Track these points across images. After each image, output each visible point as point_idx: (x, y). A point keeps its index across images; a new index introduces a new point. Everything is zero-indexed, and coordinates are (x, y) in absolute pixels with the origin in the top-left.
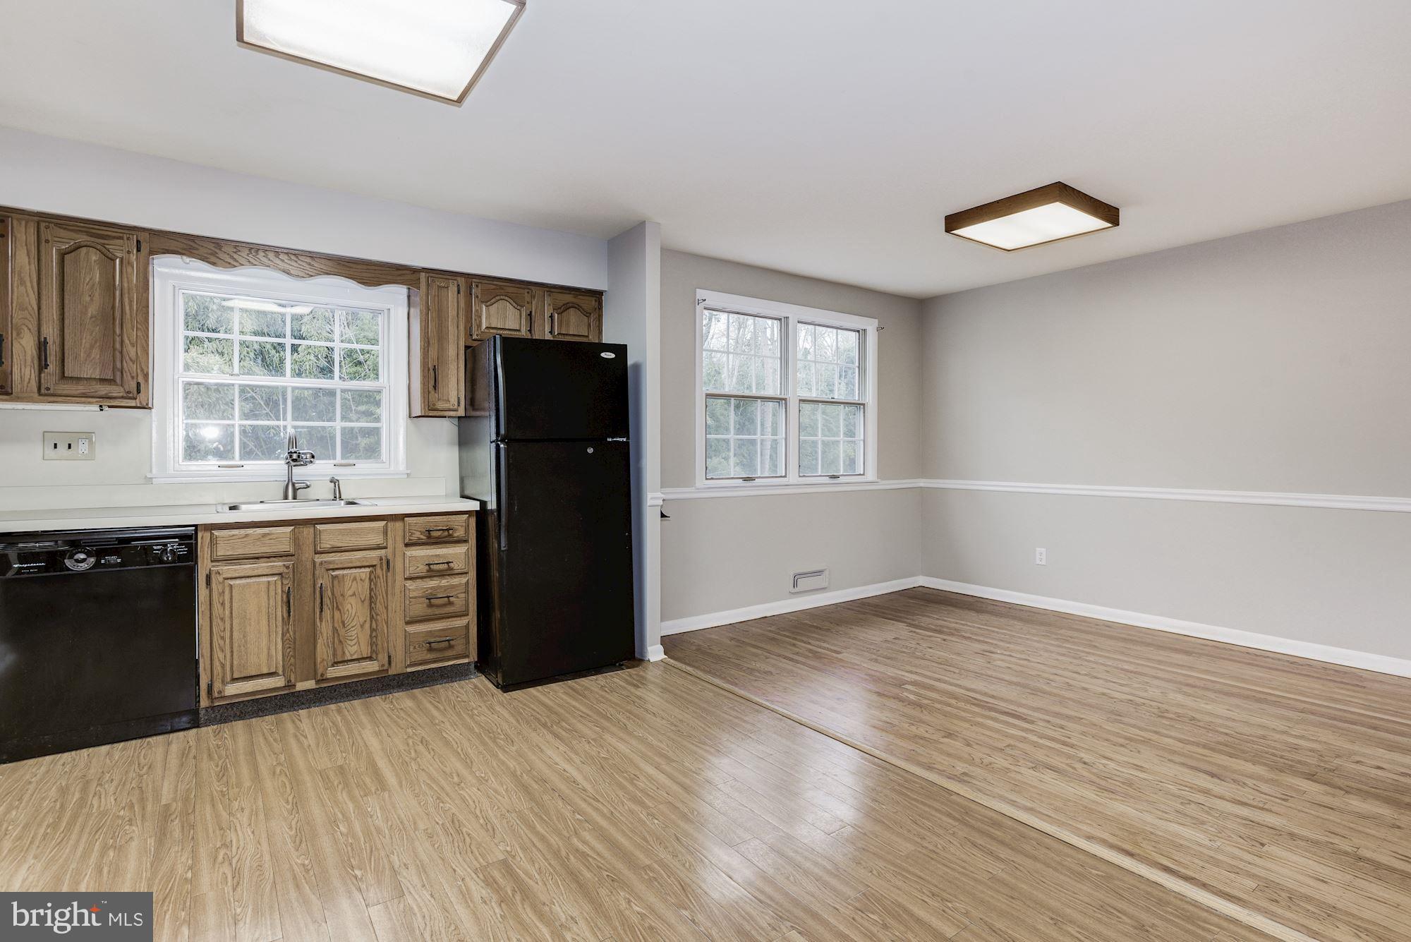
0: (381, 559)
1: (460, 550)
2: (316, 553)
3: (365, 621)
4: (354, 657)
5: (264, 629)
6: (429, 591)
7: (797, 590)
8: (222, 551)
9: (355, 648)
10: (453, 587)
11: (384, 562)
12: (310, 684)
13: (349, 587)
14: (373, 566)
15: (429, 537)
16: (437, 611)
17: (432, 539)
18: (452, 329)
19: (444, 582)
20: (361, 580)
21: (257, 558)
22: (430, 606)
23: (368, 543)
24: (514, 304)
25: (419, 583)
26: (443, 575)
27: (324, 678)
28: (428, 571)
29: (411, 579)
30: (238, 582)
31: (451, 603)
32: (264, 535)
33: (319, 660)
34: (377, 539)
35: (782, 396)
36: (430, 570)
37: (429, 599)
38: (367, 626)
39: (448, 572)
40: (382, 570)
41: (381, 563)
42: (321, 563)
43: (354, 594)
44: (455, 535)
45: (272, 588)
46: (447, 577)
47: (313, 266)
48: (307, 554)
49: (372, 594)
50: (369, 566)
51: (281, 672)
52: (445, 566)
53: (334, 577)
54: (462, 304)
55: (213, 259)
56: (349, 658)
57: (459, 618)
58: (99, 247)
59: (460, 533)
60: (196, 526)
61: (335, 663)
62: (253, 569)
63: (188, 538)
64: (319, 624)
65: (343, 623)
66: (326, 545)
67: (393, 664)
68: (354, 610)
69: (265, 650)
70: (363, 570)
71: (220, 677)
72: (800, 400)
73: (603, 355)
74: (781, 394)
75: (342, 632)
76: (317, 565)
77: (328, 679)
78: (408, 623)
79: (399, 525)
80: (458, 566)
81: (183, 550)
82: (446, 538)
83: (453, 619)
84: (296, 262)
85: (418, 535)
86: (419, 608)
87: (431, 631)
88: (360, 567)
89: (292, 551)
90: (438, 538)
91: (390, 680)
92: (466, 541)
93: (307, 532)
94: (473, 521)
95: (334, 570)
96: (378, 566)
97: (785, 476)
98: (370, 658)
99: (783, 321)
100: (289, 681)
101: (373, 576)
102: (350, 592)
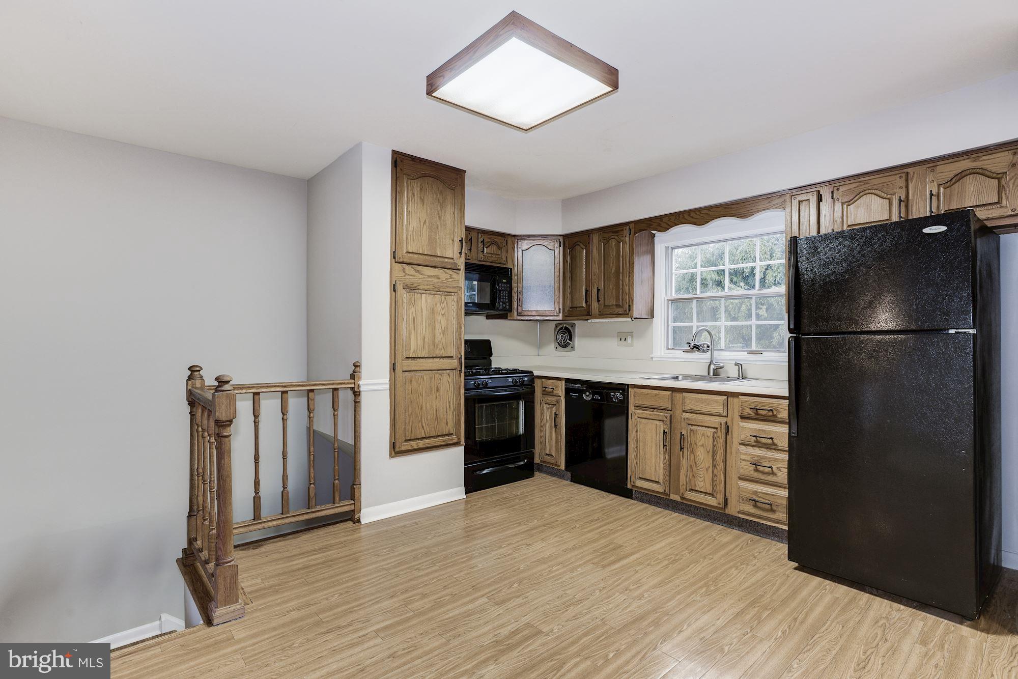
0: (721, 424)
2: (683, 412)
3: (709, 467)
4: (702, 490)
5: (654, 453)
6: (756, 458)
8: (640, 402)
9: (702, 484)
10: (776, 460)
11: (723, 427)
12: (677, 498)
13: (700, 440)
14: (717, 428)
15: (757, 414)
16: (763, 477)
17: (758, 415)
19: (769, 454)
20: (707, 436)
21: (654, 409)
22: (756, 470)
23: (713, 410)
24: (883, 194)
25: (751, 450)
26: (771, 449)
27: (684, 496)
28: (755, 442)
29: (744, 445)
30: (644, 421)
31: (773, 474)
32: (656, 395)
33: (681, 484)
34: (720, 409)
36: (757, 441)
37: (756, 465)
38: (710, 470)
39: (772, 446)
40: (721, 432)
41: (721, 427)
42: (684, 419)
43: (703, 446)
44: (779, 416)
45: (658, 428)
46: (774, 451)
47: (709, 215)
48: (678, 412)
49: (715, 448)
50: (714, 428)
51: (662, 484)
52: (770, 441)
53: (692, 430)
56: (699, 490)
57: (783, 489)
58: (616, 237)
60: (628, 385)
61: (691, 490)
62: (650, 415)
63: (623, 388)
64: (682, 459)
65: (695, 463)
66: (688, 407)
67: (729, 506)
68: (702, 456)
69: (654, 466)
70: (710, 429)
71: (634, 473)
73: (927, 230)
75: (695, 469)
76: (682, 420)
77: (686, 498)
78: (740, 479)
79: (735, 400)
81: (621, 397)
82: (771, 418)
83: (778, 488)
84: (700, 215)
85: (748, 410)
86: (748, 470)
87: (756, 492)
88: (708, 427)
89: (670, 408)
90: (764, 416)
91: (733, 519)
92: (777, 421)
93: (678, 396)
95: (692, 425)
96: (719, 429)
98: (712, 495)
100: (665, 490)
101: (716, 436)
102: (700, 443)
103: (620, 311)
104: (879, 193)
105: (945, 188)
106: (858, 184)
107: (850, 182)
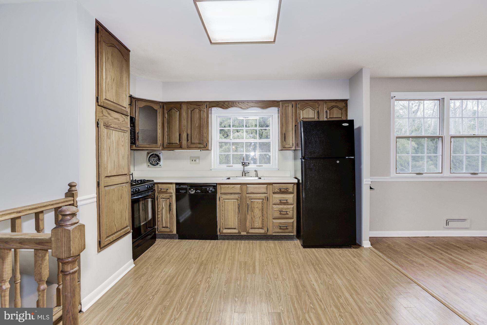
0: (265, 197)
1: (291, 196)
2: (247, 194)
3: (260, 216)
4: (257, 227)
5: (233, 215)
6: (280, 209)
7: (448, 226)
8: (223, 191)
9: (257, 224)
10: (288, 208)
11: (266, 198)
12: (245, 233)
13: (256, 205)
14: (263, 199)
15: (280, 191)
16: (283, 216)
17: (281, 192)
18: (290, 120)
19: (285, 206)
20: (259, 203)
21: (231, 194)
22: (281, 214)
23: (261, 191)
24: (312, 109)
25: (277, 206)
26: (285, 204)
27: (249, 232)
28: (280, 202)
29: (275, 204)
30: (226, 200)
31: (287, 214)
32: (233, 187)
33: (247, 227)
34: (264, 191)
35: (440, 136)
37: (280, 212)
38: (261, 218)
39: (286, 203)
40: (266, 201)
41: (265, 199)
42: (248, 197)
43: (257, 208)
44: (289, 191)
45: (235, 203)
46: (286, 205)
47: (248, 105)
48: (244, 194)
49: (263, 208)
50: (262, 199)
51: (237, 229)
52: (286, 201)
53: (252, 202)
54: (294, 111)
55: (223, 107)
56: (256, 227)
57: (290, 219)
58: (198, 108)
59: (291, 190)
60: (216, 183)
61: (252, 228)
62: (230, 197)
63: (215, 186)
64: (247, 215)
65: (254, 216)
66: (249, 191)
67: (269, 231)
68: (257, 212)
69: (233, 221)
70: (260, 200)
71: (222, 227)
72: (451, 137)
73: (343, 124)
74: (439, 134)
75: (254, 219)
76: (247, 197)
77: (250, 233)
78: (273, 219)
79: (271, 186)
80: (290, 201)
81: (213, 190)
82: (286, 192)
83: (288, 219)
84: (244, 104)
85: (277, 190)
86: (277, 214)
87: (281, 223)
88: (259, 199)
89: (240, 193)
90: (283, 191)
91: (268, 236)
92: (293, 193)
93: (244, 187)
94: (295, 186)
95: (252, 199)
96: (264, 199)
97: (442, 173)
98: (262, 228)
99: (442, 101)
100: (239, 231)
101: (263, 202)
102: (256, 207)
103: (202, 146)
104: (311, 108)
105: (329, 110)
106: (305, 103)
107: (302, 102)
